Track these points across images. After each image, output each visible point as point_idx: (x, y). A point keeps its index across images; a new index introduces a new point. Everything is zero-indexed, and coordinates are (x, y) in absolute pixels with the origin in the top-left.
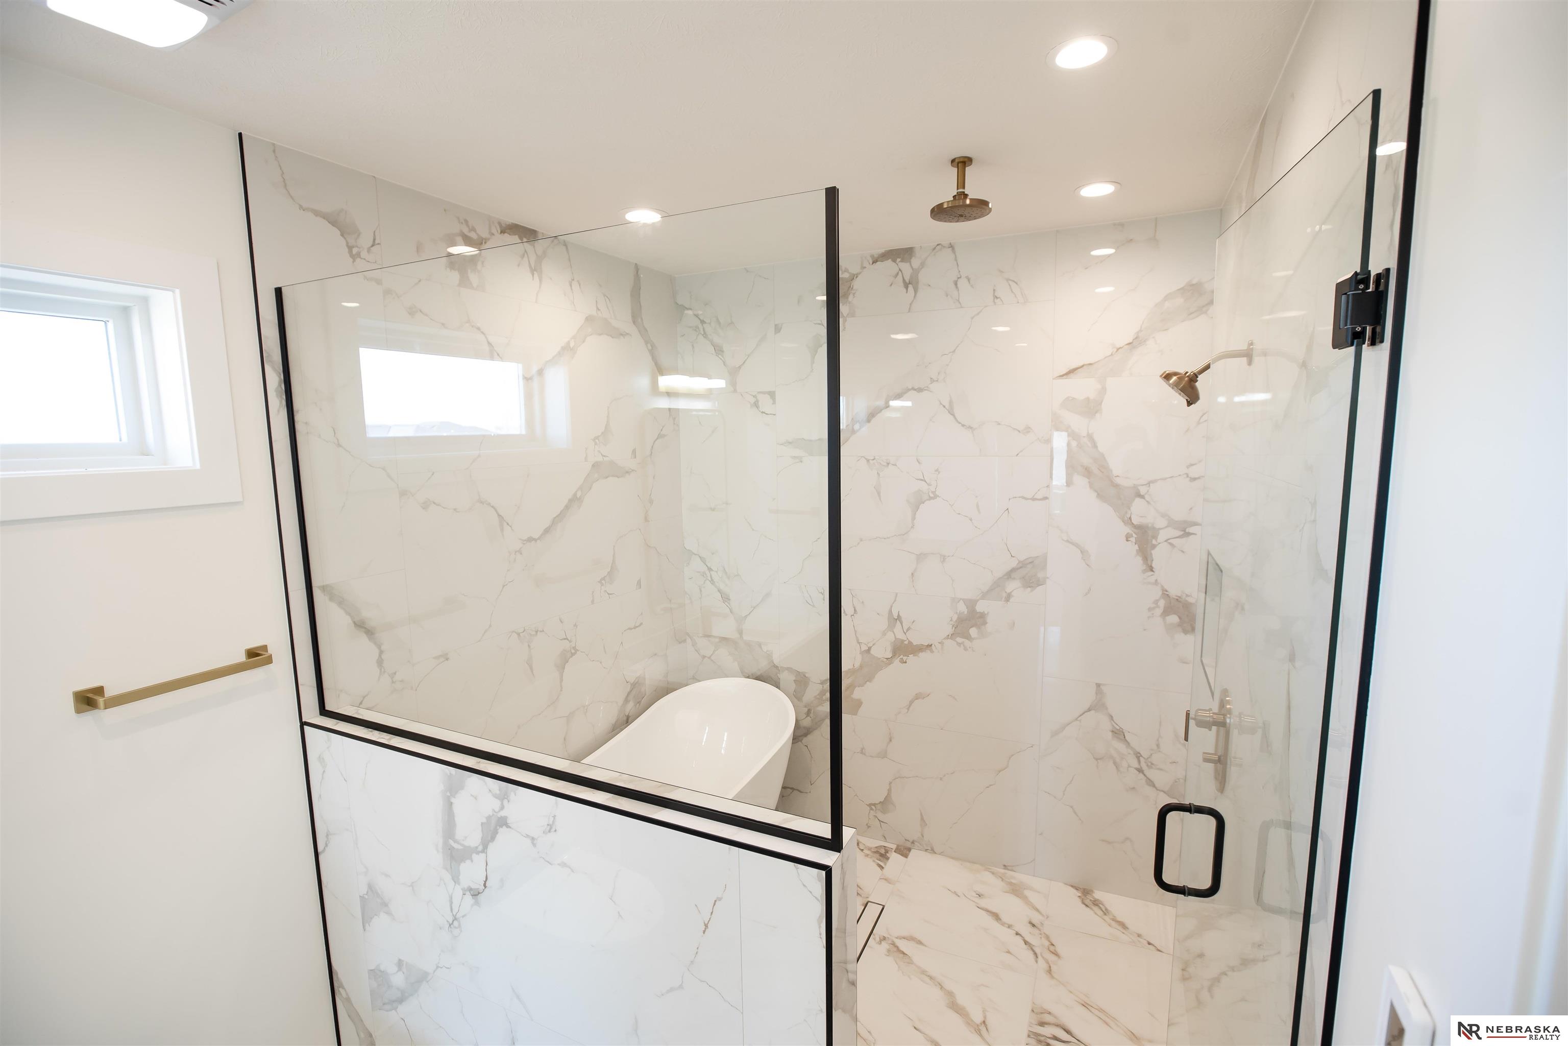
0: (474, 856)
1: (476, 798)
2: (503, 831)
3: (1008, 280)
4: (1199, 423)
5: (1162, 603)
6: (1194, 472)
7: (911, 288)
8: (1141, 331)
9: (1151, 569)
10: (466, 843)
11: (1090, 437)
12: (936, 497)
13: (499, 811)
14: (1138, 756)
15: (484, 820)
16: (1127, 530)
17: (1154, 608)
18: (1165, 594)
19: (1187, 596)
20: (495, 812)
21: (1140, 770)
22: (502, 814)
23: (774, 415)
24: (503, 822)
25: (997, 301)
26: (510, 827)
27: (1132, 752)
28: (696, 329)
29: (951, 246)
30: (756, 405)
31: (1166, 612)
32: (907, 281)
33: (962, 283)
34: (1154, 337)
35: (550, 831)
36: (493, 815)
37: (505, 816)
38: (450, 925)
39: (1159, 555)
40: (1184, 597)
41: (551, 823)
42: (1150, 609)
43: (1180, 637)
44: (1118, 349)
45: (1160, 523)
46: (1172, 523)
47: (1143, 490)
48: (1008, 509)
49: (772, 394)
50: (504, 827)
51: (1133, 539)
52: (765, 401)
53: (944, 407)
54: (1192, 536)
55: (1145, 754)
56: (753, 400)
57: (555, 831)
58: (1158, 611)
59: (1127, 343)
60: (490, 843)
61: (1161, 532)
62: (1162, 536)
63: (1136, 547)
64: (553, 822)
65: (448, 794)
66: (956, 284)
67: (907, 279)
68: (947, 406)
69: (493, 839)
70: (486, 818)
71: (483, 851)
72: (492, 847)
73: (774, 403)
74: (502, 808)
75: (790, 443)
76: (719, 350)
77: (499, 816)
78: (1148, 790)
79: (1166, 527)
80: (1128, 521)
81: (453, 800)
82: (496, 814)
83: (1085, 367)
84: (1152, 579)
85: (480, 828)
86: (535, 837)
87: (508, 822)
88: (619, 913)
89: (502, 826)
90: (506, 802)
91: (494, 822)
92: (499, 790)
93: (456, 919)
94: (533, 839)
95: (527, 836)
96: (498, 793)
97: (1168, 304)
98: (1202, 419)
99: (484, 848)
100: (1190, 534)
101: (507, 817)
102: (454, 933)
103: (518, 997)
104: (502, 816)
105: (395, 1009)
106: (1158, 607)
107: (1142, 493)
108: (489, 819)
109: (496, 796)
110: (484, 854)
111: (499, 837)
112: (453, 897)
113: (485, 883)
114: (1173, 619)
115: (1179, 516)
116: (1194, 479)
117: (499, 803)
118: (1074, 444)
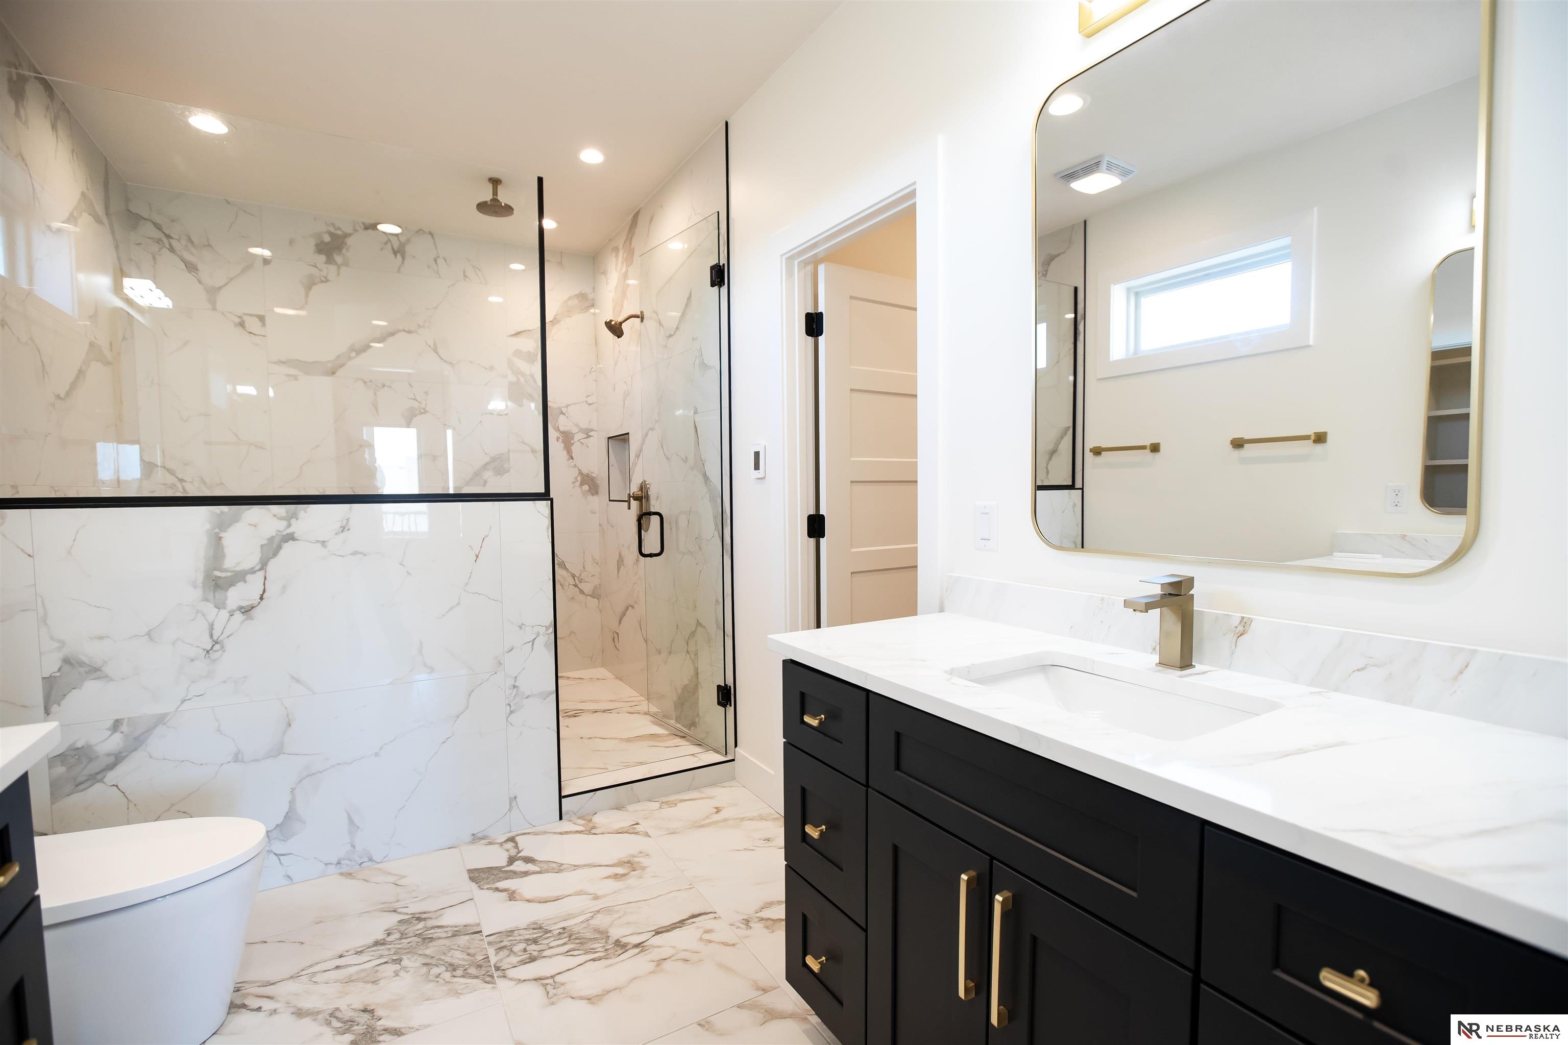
0: (248, 577)
1: (255, 526)
2: (288, 547)
3: (474, 267)
4: (590, 372)
5: (579, 478)
6: (590, 400)
7: (399, 256)
8: (556, 315)
9: (572, 458)
10: (238, 569)
11: (532, 376)
12: (426, 412)
13: (285, 530)
14: (573, 576)
15: (265, 542)
16: (557, 435)
17: (575, 482)
18: (581, 473)
19: (592, 473)
20: (279, 532)
21: (576, 586)
22: (289, 531)
23: (264, 336)
24: (291, 537)
25: (467, 279)
26: (297, 540)
27: (570, 575)
28: (159, 241)
29: (431, 234)
30: (242, 324)
31: (582, 484)
32: (396, 250)
33: (440, 261)
34: (564, 320)
35: (342, 532)
36: (277, 535)
37: (291, 533)
38: (208, 652)
39: (576, 449)
40: (590, 474)
41: (344, 525)
42: (573, 482)
43: (590, 498)
45: (575, 430)
46: (581, 430)
47: (564, 410)
48: (481, 422)
49: (262, 319)
50: (291, 542)
51: (561, 440)
52: (253, 324)
53: (430, 347)
54: (592, 437)
55: (577, 575)
56: (238, 320)
57: (349, 529)
58: (578, 483)
60: (272, 560)
61: (576, 435)
62: (576, 438)
63: (563, 445)
64: (347, 524)
65: (217, 530)
66: (435, 261)
67: (396, 248)
68: (432, 345)
69: (275, 554)
70: (268, 539)
71: (260, 569)
72: (272, 565)
73: (264, 324)
74: (289, 526)
75: (283, 363)
76: (191, 267)
77: (285, 533)
78: (581, 597)
79: (579, 432)
80: (558, 429)
81: (222, 535)
82: (279, 533)
83: (526, 332)
84: (573, 464)
85: (260, 550)
86: (326, 540)
87: (295, 536)
88: (408, 572)
89: (286, 542)
90: (293, 521)
91: (277, 541)
92: (287, 512)
93: (217, 643)
94: (324, 542)
95: (318, 541)
96: (284, 514)
97: (570, 302)
98: (592, 371)
99: (264, 565)
100: (591, 436)
101: (294, 533)
102: (214, 655)
103: (298, 681)
104: (287, 534)
105: (101, 781)
106: (577, 481)
107: (564, 412)
108: (271, 539)
109: (282, 519)
110: (262, 572)
111: (282, 552)
112: (214, 623)
113: (262, 595)
114: (586, 487)
115: (584, 426)
116: (591, 404)
117: (284, 523)
118: (522, 380)
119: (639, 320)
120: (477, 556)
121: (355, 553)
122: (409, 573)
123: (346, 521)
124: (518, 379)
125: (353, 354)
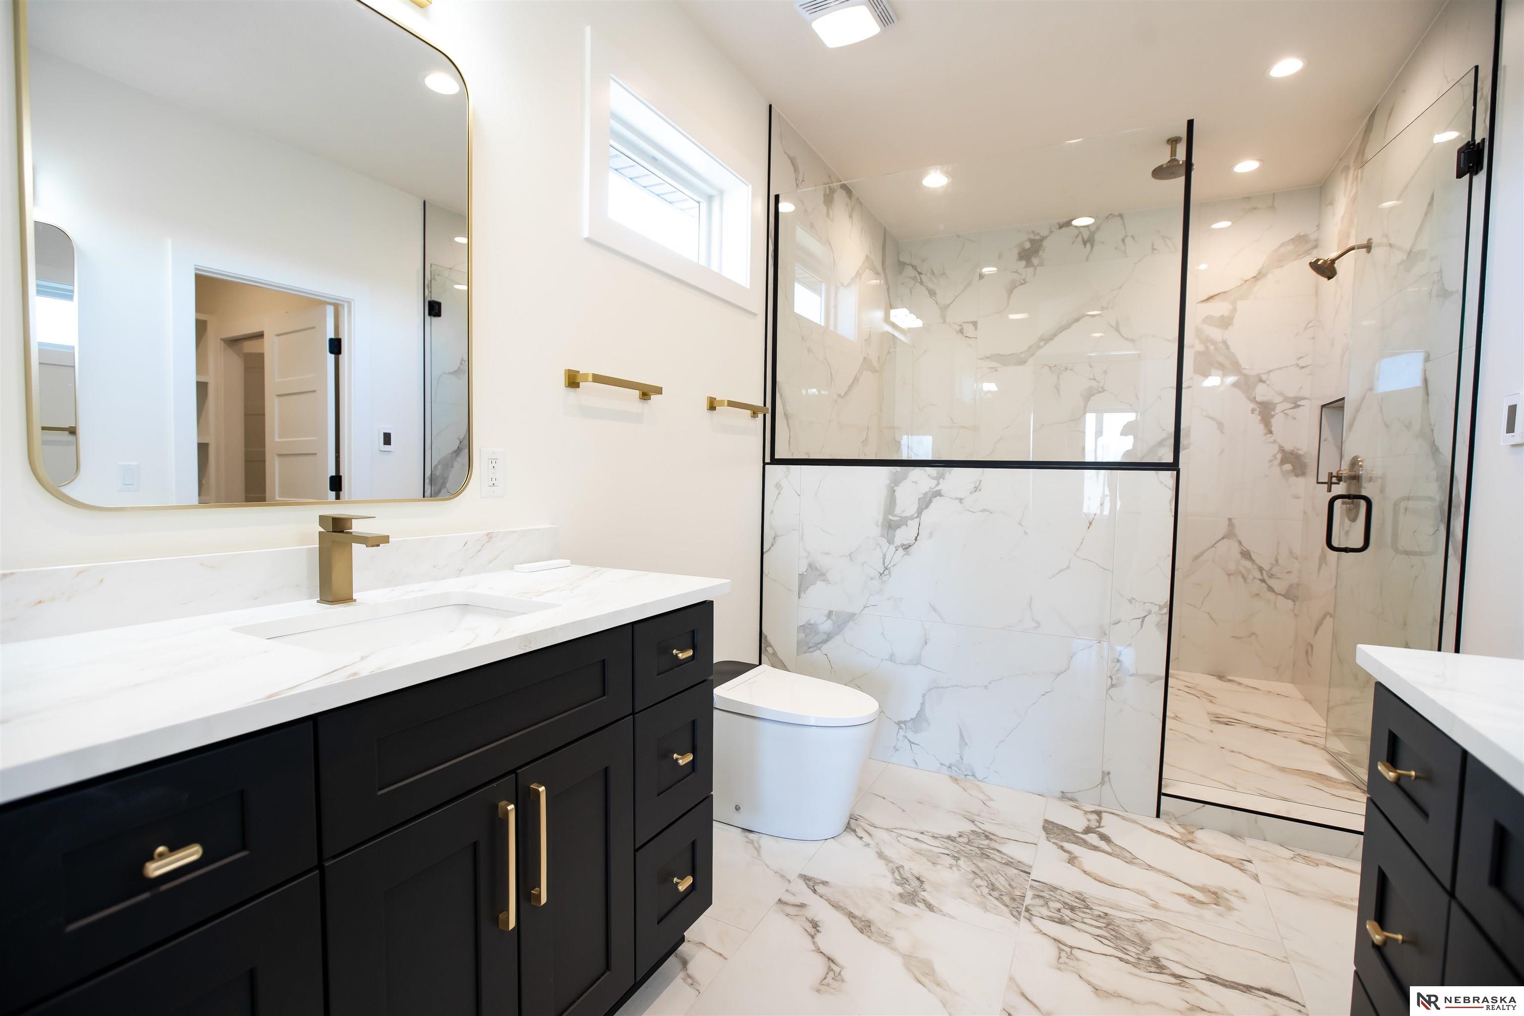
0: (909, 522)
1: (916, 483)
2: (936, 502)
3: (1163, 237)
4: (1306, 328)
5: (1279, 456)
6: (1302, 363)
7: (1088, 245)
8: (1262, 268)
9: (1271, 432)
10: (904, 515)
11: (1224, 342)
12: (1104, 390)
13: (935, 487)
14: (1261, 569)
15: (922, 496)
16: (1252, 406)
17: (1273, 460)
18: (1282, 450)
19: (1298, 449)
20: (931, 489)
21: (1263, 581)
22: (937, 488)
23: (976, 338)
24: (938, 494)
25: (1154, 251)
26: (943, 496)
27: (1256, 567)
28: (914, 278)
29: (1121, 216)
30: (961, 331)
31: (1283, 462)
32: (1086, 240)
33: (1129, 241)
34: (1272, 272)
35: (975, 491)
36: (930, 491)
37: (939, 490)
38: (881, 575)
39: (1277, 422)
40: (1296, 450)
41: (977, 485)
42: (1270, 461)
43: (1293, 479)
44: (1246, 281)
45: (1277, 399)
46: (1286, 399)
47: (1264, 377)
48: (1160, 396)
49: (975, 324)
50: (938, 497)
51: (1257, 412)
52: (969, 330)
53: (1112, 326)
54: (1301, 407)
55: (1266, 567)
56: (958, 328)
57: (980, 490)
58: (1277, 462)
59: (1252, 276)
60: (925, 510)
61: (1278, 405)
62: (1279, 408)
63: (1260, 417)
64: (979, 485)
65: (893, 485)
66: (1123, 241)
67: (1086, 238)
68: (1114, 325)
69: (927, 506)
70: (924, 494)
71: (917, 517)
72: (925, 513)
73: (976, 329)
74: (938, 484)
75: (988, 358)
76: (932, 293)
77: (934, 490)
78: (1270, 595)
79: (1282, 402)
80: (1254, 400)
81: (896, 488)
83: (1221, 294)
84: (1272, 439)
85: (918, 502)
86: (963, 498)
87: (942, 492)
88: (1025, 531)
89: (935, 497)
90: (941, 480)
91: (929, 495)
92: (937, 473)
93: (886, 569)
94: (961, 499)
95: (957, 498)
96: (936, 475)
97: (1282, 250)
98: (1309, 326)
99: (919, 513)
100: (1299, 406)
101: (941, 490)
102: (885, 578)
103: (934, 610)
104: (936, 490)
105: (820, 649)
106: (1276, 459)
107: (1264, 379)
108: (926, 494)
109: (933, 478)
110: (918, 519)
111: (932, 505)
112: (886, 554)
113: (916, 538)
114: (1288, 467)
115: (1291, 394)
116: (1303, 367)
117: (936, 482)
118: (1212, 348)
119: (1364, 250)
120: (1091, 524)
121: (984, 510)
122: (1026, 533)
123: (978, 483)
124: (1207, 347)
125: (1042, 343)
